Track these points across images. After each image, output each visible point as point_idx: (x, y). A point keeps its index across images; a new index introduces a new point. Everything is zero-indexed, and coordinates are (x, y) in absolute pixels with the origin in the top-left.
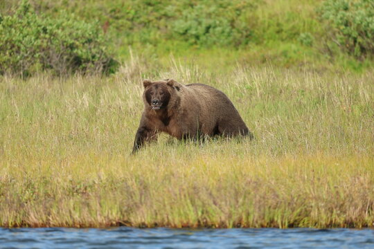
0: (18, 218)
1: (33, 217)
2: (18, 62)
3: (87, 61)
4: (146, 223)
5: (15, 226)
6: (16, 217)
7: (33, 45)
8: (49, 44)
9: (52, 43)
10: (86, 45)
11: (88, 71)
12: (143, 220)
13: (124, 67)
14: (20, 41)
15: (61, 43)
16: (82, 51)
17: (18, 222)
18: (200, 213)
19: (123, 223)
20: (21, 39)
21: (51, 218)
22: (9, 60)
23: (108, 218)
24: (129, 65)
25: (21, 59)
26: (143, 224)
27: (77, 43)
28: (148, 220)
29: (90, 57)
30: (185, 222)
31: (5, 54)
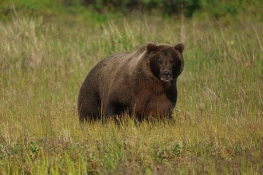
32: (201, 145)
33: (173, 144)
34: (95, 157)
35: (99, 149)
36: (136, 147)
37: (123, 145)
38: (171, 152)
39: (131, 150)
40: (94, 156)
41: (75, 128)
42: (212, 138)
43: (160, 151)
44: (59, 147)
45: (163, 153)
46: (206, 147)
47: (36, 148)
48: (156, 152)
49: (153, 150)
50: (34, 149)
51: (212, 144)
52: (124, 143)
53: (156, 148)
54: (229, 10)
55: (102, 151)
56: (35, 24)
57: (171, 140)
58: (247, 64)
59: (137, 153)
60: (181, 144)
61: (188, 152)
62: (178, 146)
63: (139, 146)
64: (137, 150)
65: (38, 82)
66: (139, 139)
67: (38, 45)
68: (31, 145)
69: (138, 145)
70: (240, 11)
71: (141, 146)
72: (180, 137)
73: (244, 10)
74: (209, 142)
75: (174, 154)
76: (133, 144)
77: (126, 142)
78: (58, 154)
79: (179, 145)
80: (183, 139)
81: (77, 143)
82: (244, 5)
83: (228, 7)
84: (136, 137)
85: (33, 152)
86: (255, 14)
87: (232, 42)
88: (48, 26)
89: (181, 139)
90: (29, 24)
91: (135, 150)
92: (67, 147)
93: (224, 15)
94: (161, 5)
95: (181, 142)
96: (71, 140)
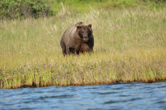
0: (69, 82)
1: (76, 81)
2: (8, 13)
3: (39, 11)
4: (130, 80)
5: (68, 85)
6: (68, 82)
7: (14, 5)
8: (21, 4)
9: (22, 4)
10: (38, 4)
11: (40, 15)
12: (129, 79)
13: (60, 12)
14: (8, 4)
15: (27, 3)
16: (36, 7)
17: (69, 84)
18: (156, 74)
19: (118, 81)
20: (9, 2)
21: (85, 81)
22: (4, 13)
23: (112, 79)
24: (62, 11)
25: (9, 12)
26: (129, 81)
27: (34, 3)
28: (131, 79)
29: (40, 9)
30: (149, 79)
31: (3, 10)
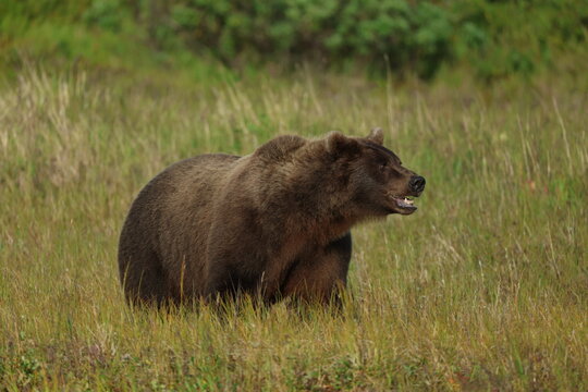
32: (400, 363)
33: (339, 359)
34: (163, 386)
35: (173, 368)
36: (256, 366)
37: (228, 360)
38: (333, 378)
39: (246, 373)
40: (161, 383)
41: (122, 322)
42: (425, 347)
43: (309, 376)
44: (84, 362)
45: (315, 380)
46: (412, 368)
47: (33, 364)
48: (300, 378)
49: (292, 371)
50: (29, 367)
51: (424, 362)
52: (231, 357)
53: (300, 367)
54: (516, 66)
55: (181, 373)
56: (69, 91)
57: (335, 351)
58: (533, 185)
59: (256, 380)
60: (355, 359)
61: (370, 378)
62: (348, 365)
63: (264, 363)
64: (257, 372)
65: (64, 220)
66: (263, 348)
67: (71, 136)
68: (23, 358)
69: (260, 363)
70: (542, 69)
71: (268, 364)
72: (355, 345)
73: (551, 66)
74: (419, 356)
75: (340, 383)
76: (249, 358)
77: (236, 355)
78: (81, 378)
79: (351, 363)
80: (360, 350)
81: (127, 355)
82: (549, 54)
83: (516, 57)
84: (258, 344)
85: (27, 374)
86: (573, 73)
87: (503, 137)
88: (98, 93)
89: (357, 349)
90: (56, 89)
91: (254, 372)
92: (102, 363)
93: (505, 76)
94: (363, 51)
95: (357, 356)
96: (113, 348)
